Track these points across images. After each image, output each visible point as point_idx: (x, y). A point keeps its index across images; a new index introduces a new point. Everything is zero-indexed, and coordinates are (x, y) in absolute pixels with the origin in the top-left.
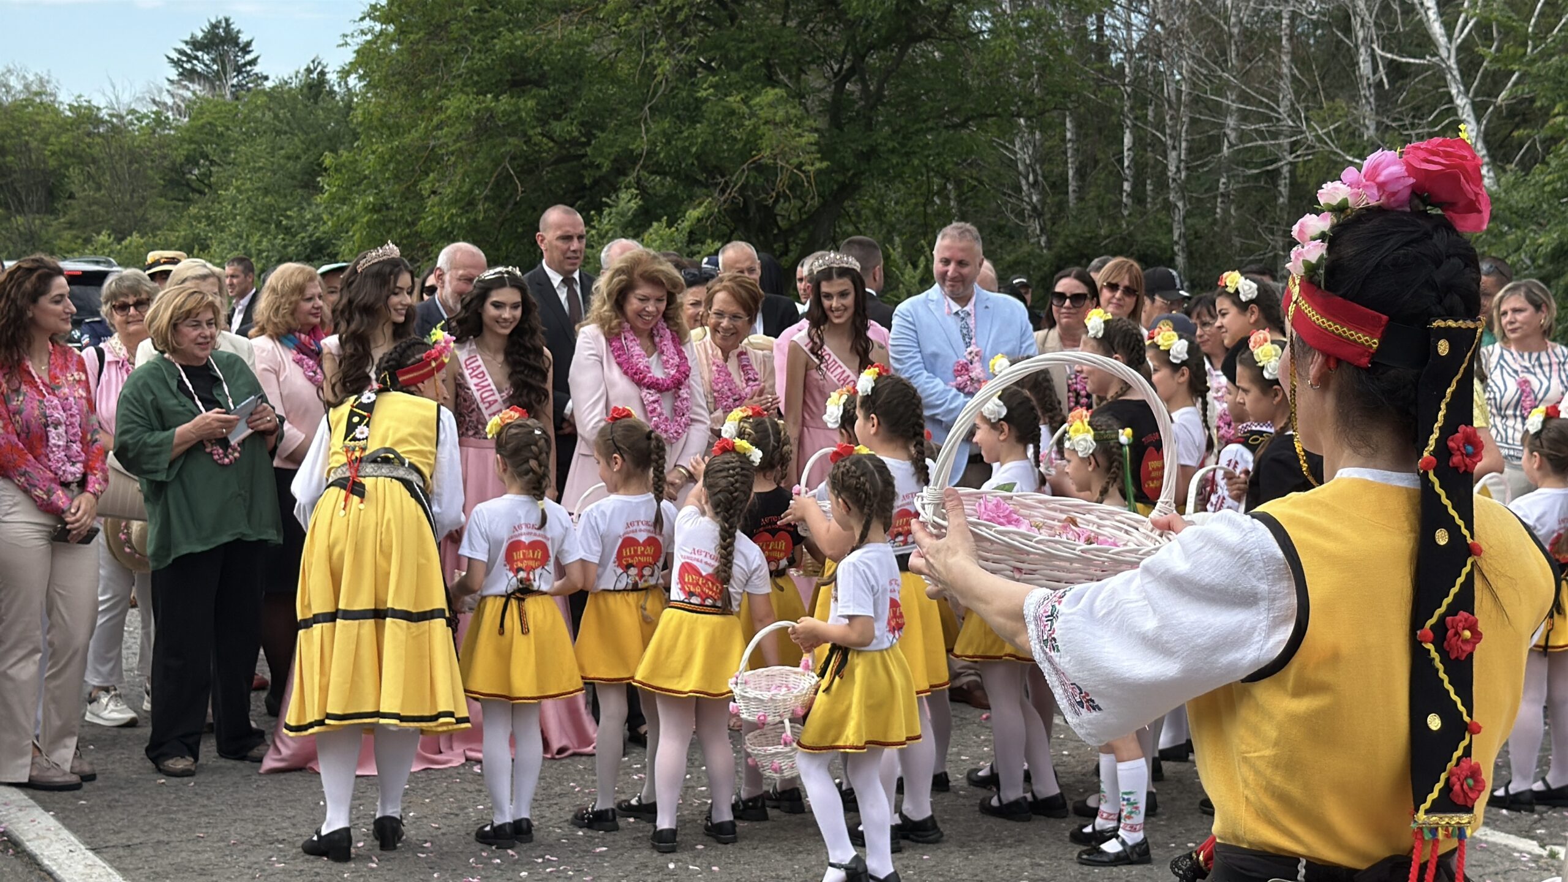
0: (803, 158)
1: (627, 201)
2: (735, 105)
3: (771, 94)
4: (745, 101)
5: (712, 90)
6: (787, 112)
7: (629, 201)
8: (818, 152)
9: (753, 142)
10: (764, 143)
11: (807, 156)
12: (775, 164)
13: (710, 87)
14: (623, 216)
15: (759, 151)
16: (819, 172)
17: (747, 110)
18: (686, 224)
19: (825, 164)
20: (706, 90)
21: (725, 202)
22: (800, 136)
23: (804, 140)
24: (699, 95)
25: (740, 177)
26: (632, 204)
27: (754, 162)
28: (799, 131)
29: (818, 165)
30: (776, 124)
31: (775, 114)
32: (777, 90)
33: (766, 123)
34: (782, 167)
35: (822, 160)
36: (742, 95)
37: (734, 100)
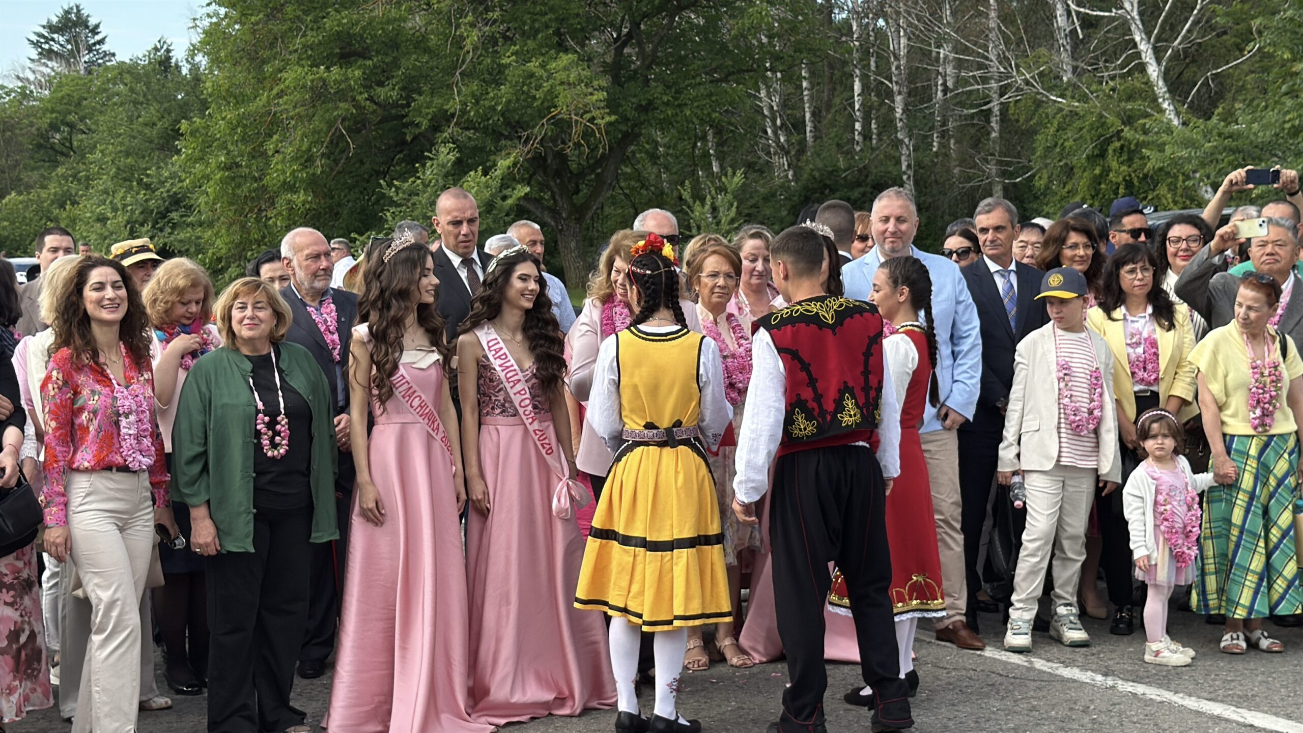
0: (596, 113)
1: (446, 155)
2: (534, 70)
3: (565, 59)
4: (543, 66)
5: (514, 57)
6: (579, 74)
7: (448, 153)
8: (607, 107)
9: (550, 101)
10: (560, 101)
11: (598, 112)
12: (571, 118)
13: (512, 54)
14: (443, 166)
15: (555, 107)
16: (610, 124)
17: (545, 75)
18: (498, 172)
19: (613, 118)
20: (509, 57)
21: (528, 152)
22: (591, 94)
23: (595, 98)
24: (504, 62)
25: (541, 129)
26: (452, 157)
27: (553, 117)
28: (590, 90)
29: (607, 119)
30: (569, 84)
31: (568, 76)
32: (570, 55)
33: (562, 83)
34: (577, 121)
35: (609, 114)
36: (540, 60)
37: (533, 65)
